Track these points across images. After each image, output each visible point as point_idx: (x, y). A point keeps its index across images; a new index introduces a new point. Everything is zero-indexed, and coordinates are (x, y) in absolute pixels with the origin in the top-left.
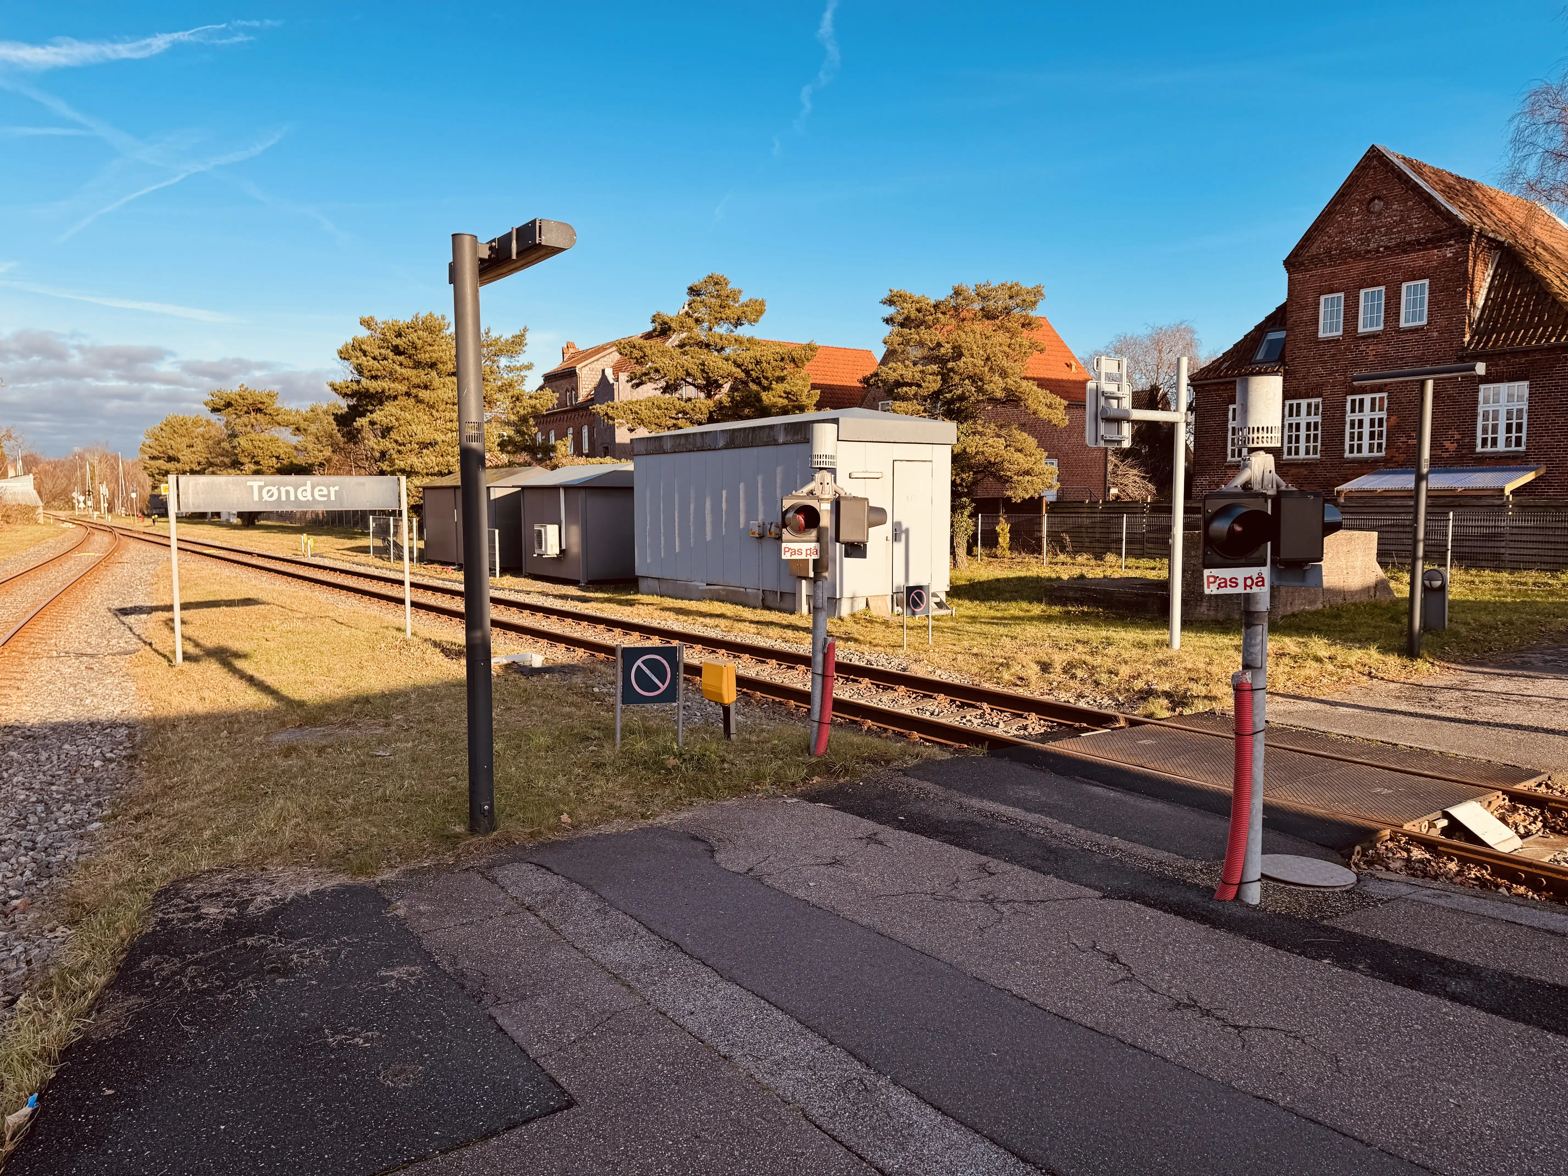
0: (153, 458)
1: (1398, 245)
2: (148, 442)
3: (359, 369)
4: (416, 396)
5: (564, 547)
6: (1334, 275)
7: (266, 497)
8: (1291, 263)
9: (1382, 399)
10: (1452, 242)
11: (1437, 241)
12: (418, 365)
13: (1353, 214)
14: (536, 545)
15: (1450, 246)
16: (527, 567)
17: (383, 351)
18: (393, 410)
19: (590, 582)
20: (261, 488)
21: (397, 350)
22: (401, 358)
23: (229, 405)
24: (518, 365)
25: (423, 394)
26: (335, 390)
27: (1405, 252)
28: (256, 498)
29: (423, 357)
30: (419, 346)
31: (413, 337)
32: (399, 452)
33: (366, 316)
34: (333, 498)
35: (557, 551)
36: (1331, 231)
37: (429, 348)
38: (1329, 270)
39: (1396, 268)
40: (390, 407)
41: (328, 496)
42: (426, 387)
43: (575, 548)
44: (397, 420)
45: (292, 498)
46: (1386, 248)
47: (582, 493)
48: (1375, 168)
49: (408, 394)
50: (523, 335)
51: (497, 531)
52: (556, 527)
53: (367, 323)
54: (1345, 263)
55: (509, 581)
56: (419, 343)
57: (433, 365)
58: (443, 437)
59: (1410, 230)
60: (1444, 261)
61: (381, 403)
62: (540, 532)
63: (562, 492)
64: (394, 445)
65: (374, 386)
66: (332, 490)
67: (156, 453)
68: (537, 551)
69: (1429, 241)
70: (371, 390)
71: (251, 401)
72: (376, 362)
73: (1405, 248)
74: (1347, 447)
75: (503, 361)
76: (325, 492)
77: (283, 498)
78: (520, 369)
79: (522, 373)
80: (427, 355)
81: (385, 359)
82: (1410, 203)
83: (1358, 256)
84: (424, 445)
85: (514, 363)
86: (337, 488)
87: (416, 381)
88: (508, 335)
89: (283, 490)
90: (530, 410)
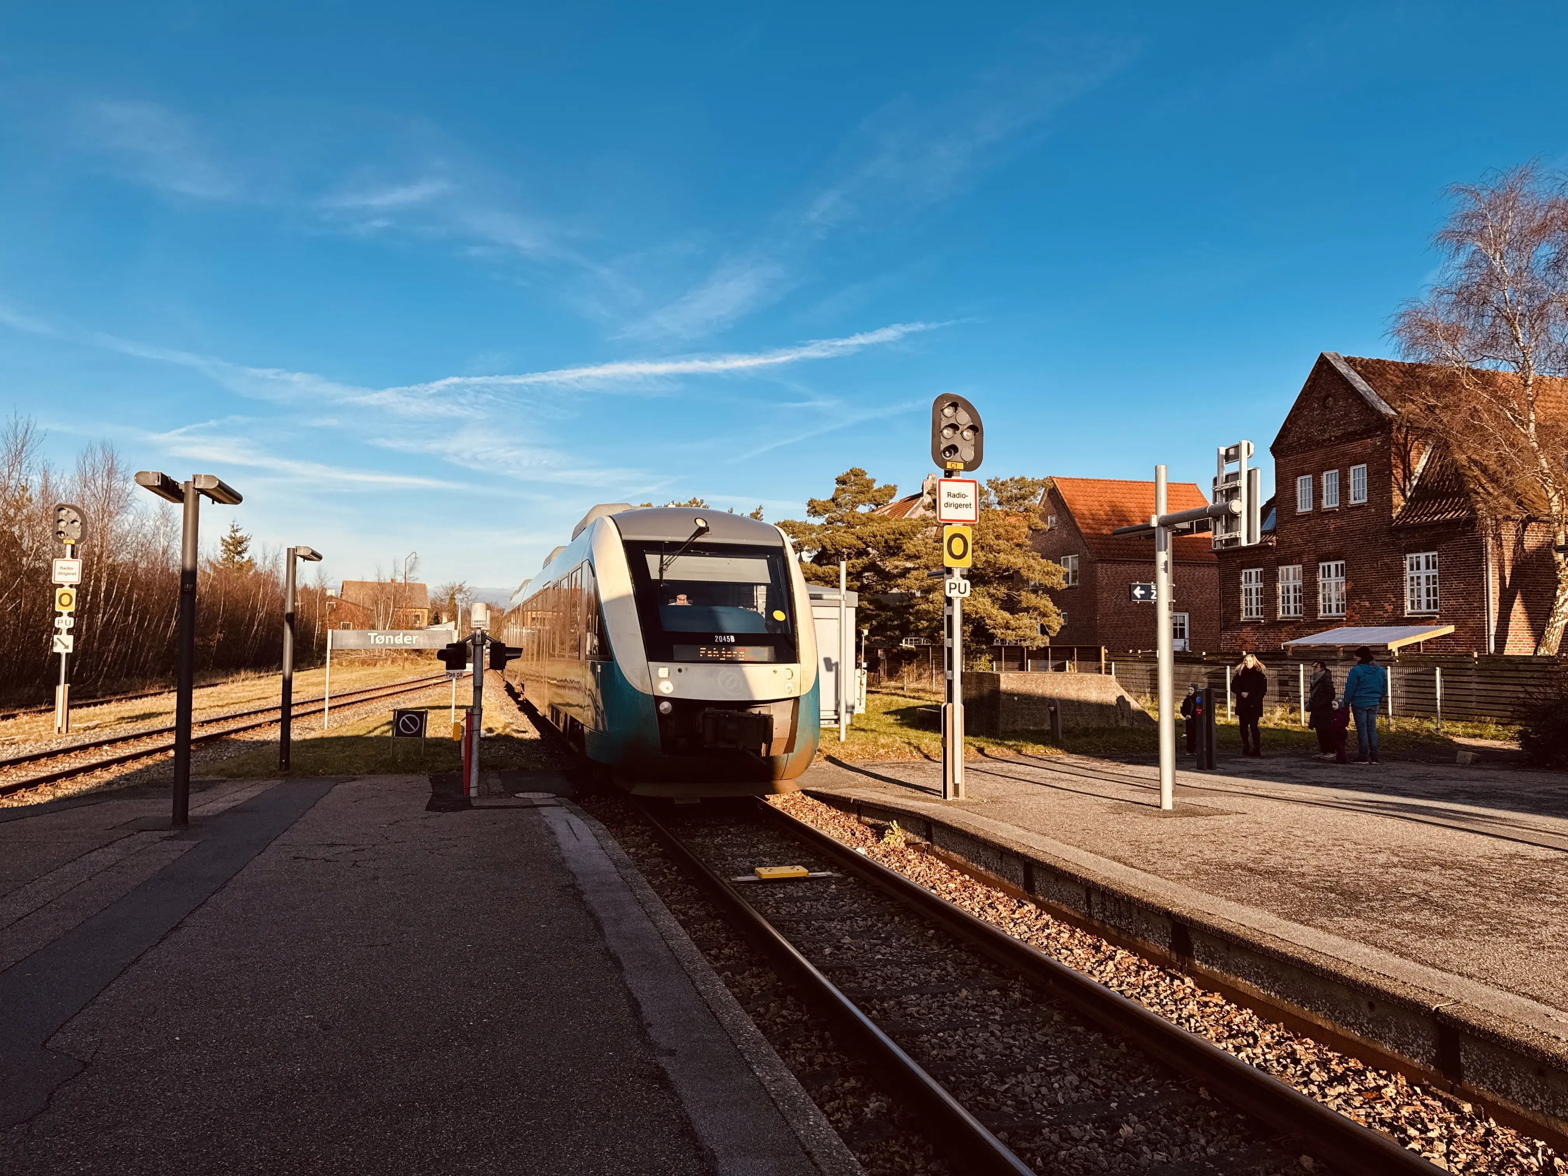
1: (1343, 435)
6: (1305, 461)
7: (378, 642)
8: (1273, 450)
9: (1342, 565)
10: (1379, 433)
11: (1368, 433)
13: (1314, 409)
15: (1378, 436)
20: (375, 637)
27: (1350, 441)
28: (372, 642)
34: (414, 642)
36: (1301, 423)
38: (1300, 456)
39: (1344, 455)
41: (412, 641)
45: (392, 642)
46: (1336, 437)
48: (1325, 371)
54: (1312, 450)
59: (1351, 423)
60: (1376, 449)
66: (414, 637)
69: (1364, 431)
73: (1349, 437)
74: (1321, 607)
76: (410, 639)
77: (387, 642)
82: (1350, 400)
83: (1320, 444)
89: (387, 637)
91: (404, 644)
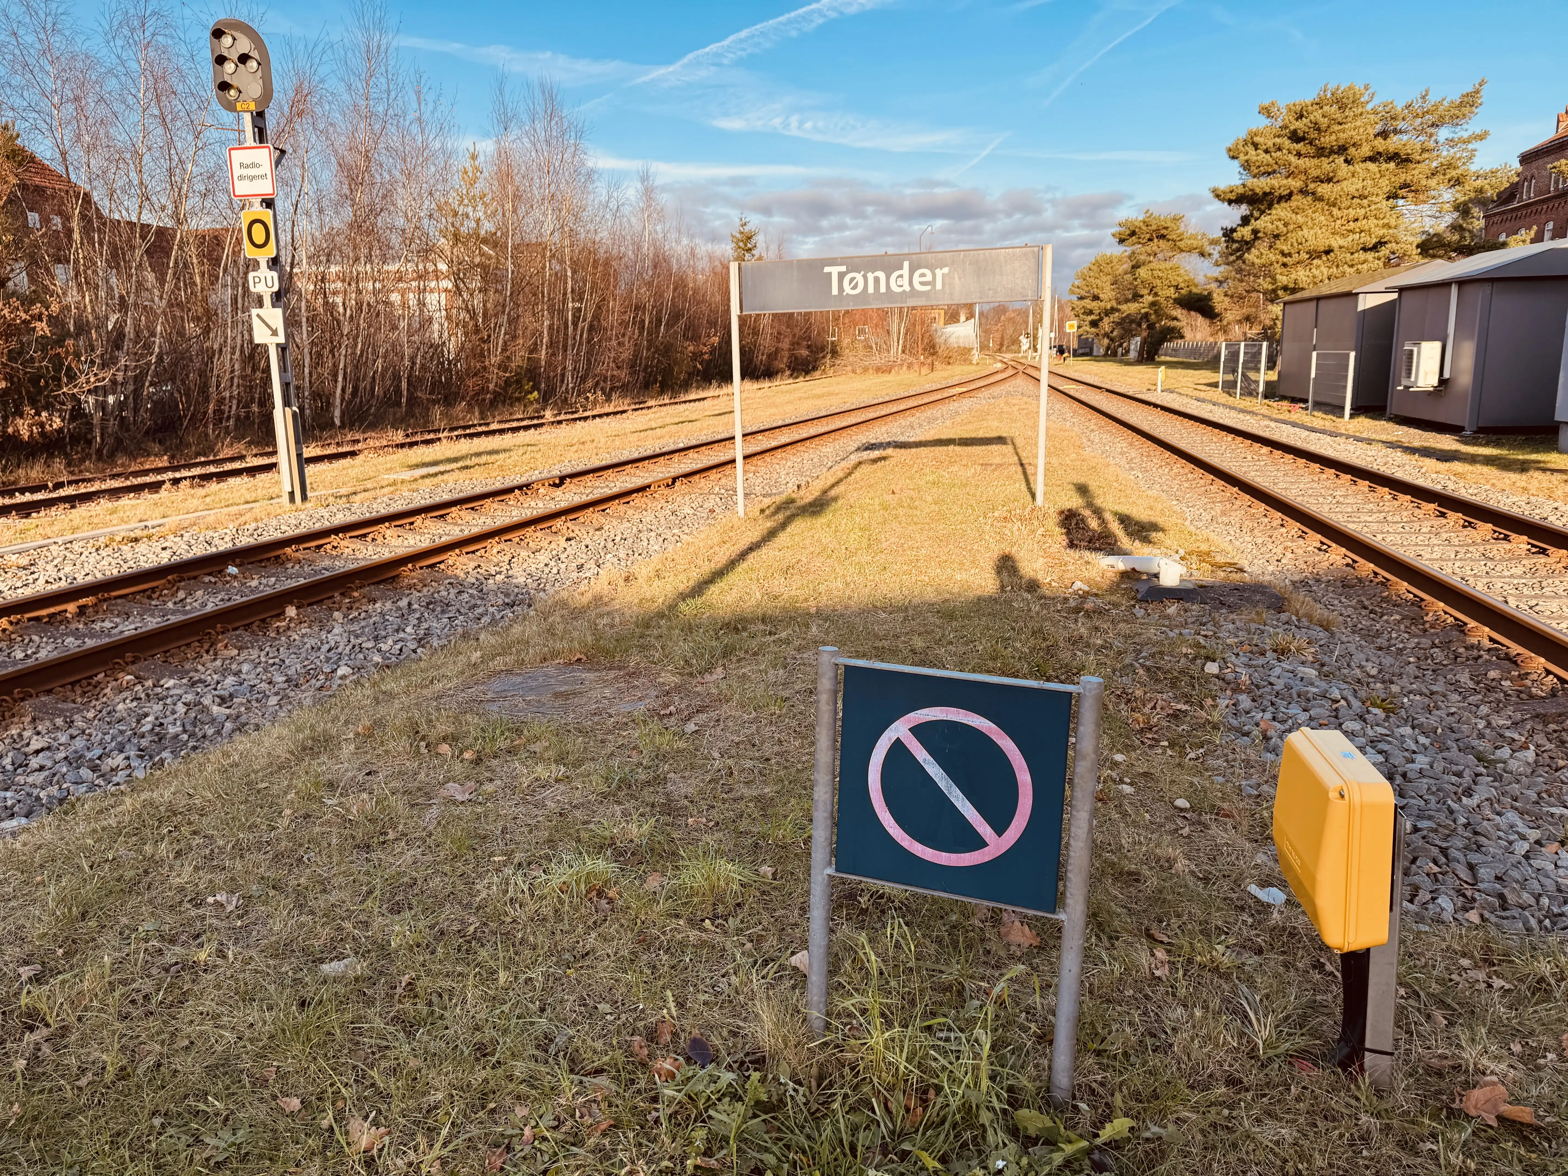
0: (1081, 298)
2: (1077, 283)
3: (1246, 166)
4: (1313, 193)
5: (1446, 375)
7: (848, 289)
12: (1321, 152)
14: (1404, 374)
16: (1393, 407)
17: (1278, 140)
18: (1282, 214)
19: (1481, 430)
21: (1295, 137)
22: (1299, 146)
23: (1133, 233)
24: (1465, 135)
25: (1324, 189)
26: (1218, 196)
28: (835, 291)
29: (1328, 140)
30: (1323, 127)
31: (1317, 115)
32: (1285, 265)
33: (1266, 103)
34: (939, 286)
35: (1435, 382)
37: (1337, 128)
40: (1280, 211)
41: (933, 283)
42: (1329, 180)
43: (1465, 379)
44: (1286, 225)
45: (883, 289)
47: (1487, 288)
49: (1303, 192)
50: (1477, 92)
51: (1353, 355)
52: (1437, 345)
53: (1266, 111)
55: (1365, 425)
56: (1324, 122)
57: (1342, 149)
58: (1341, 242)
61: (1270, 206)
62: (1411, 351)
63: (1454, 290)
64: (1279, 257)
65: (1262, 184)
66: (939, 272)
67: (1083, 293)
68: (1405, 382)
70: (1258, 190)
71: (1154, 227)
72: (1268, 156)
75: (1443, 134)
76: (929, 278)
77: (871, 290)
78: (1467, 141)
79: (1470, 146)
80: (1334, 137)
81: (1279, 149)
84: (1314, 255)
85: (1459, 135)
86: (946, 270)
87: (1314, 173)
88: (1455, 96)
90: (1473, 195)
91: (913, 293)
